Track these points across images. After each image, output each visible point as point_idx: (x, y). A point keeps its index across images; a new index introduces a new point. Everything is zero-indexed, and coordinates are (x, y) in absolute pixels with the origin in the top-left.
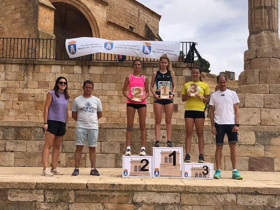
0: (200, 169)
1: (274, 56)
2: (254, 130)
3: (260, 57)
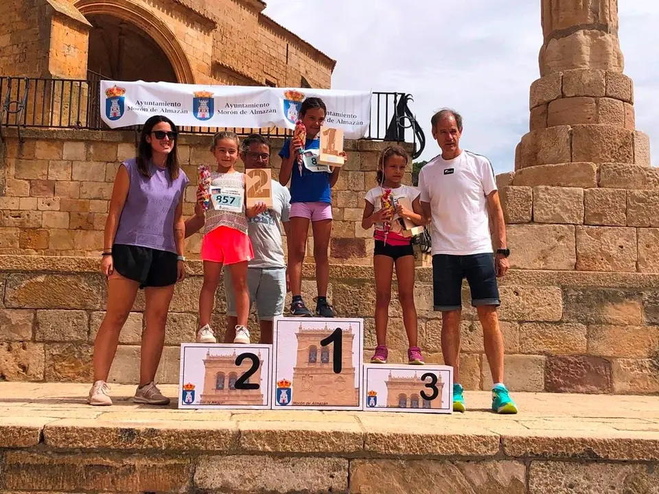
1: (609, 93)
3: (574, 95)
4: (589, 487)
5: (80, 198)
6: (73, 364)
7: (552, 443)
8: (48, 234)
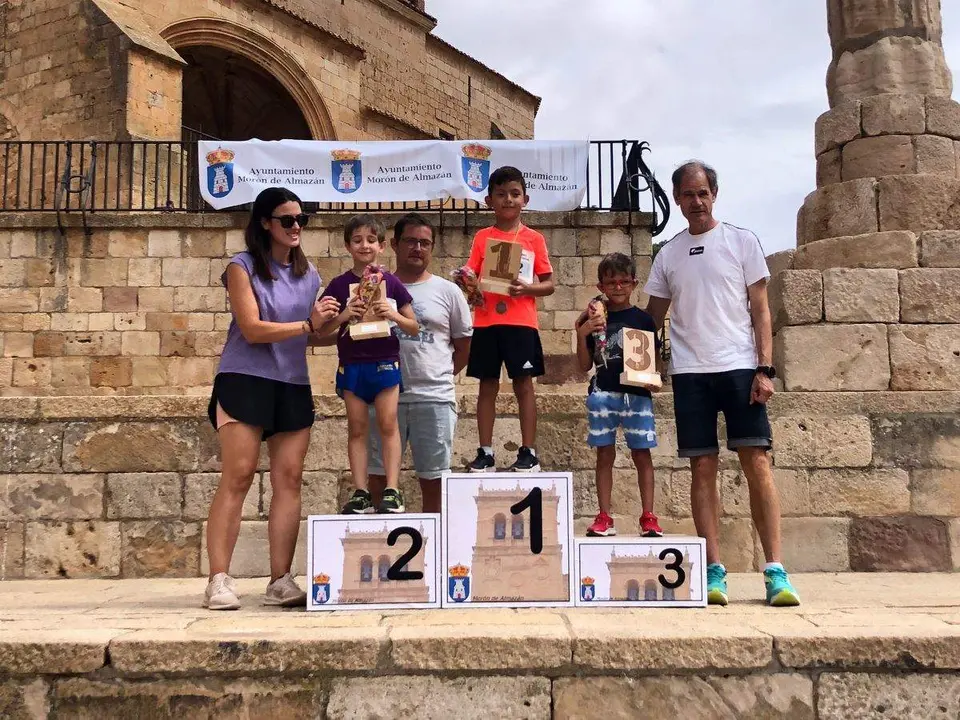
0: (649, 566)
1: (931, 128)
2: (865, 410)
3: (878, 133)
4: (907, 710)
5: (174, 311)
6: (162, 551)
7: (851, 646)
8: (131, 364)
